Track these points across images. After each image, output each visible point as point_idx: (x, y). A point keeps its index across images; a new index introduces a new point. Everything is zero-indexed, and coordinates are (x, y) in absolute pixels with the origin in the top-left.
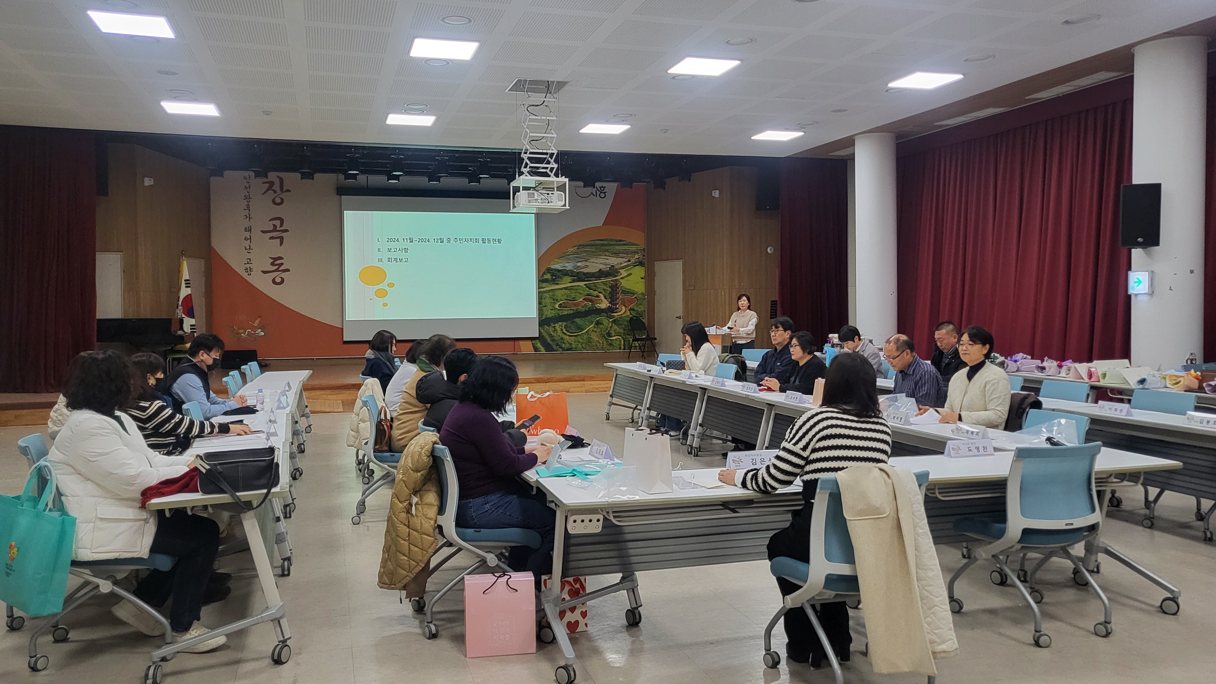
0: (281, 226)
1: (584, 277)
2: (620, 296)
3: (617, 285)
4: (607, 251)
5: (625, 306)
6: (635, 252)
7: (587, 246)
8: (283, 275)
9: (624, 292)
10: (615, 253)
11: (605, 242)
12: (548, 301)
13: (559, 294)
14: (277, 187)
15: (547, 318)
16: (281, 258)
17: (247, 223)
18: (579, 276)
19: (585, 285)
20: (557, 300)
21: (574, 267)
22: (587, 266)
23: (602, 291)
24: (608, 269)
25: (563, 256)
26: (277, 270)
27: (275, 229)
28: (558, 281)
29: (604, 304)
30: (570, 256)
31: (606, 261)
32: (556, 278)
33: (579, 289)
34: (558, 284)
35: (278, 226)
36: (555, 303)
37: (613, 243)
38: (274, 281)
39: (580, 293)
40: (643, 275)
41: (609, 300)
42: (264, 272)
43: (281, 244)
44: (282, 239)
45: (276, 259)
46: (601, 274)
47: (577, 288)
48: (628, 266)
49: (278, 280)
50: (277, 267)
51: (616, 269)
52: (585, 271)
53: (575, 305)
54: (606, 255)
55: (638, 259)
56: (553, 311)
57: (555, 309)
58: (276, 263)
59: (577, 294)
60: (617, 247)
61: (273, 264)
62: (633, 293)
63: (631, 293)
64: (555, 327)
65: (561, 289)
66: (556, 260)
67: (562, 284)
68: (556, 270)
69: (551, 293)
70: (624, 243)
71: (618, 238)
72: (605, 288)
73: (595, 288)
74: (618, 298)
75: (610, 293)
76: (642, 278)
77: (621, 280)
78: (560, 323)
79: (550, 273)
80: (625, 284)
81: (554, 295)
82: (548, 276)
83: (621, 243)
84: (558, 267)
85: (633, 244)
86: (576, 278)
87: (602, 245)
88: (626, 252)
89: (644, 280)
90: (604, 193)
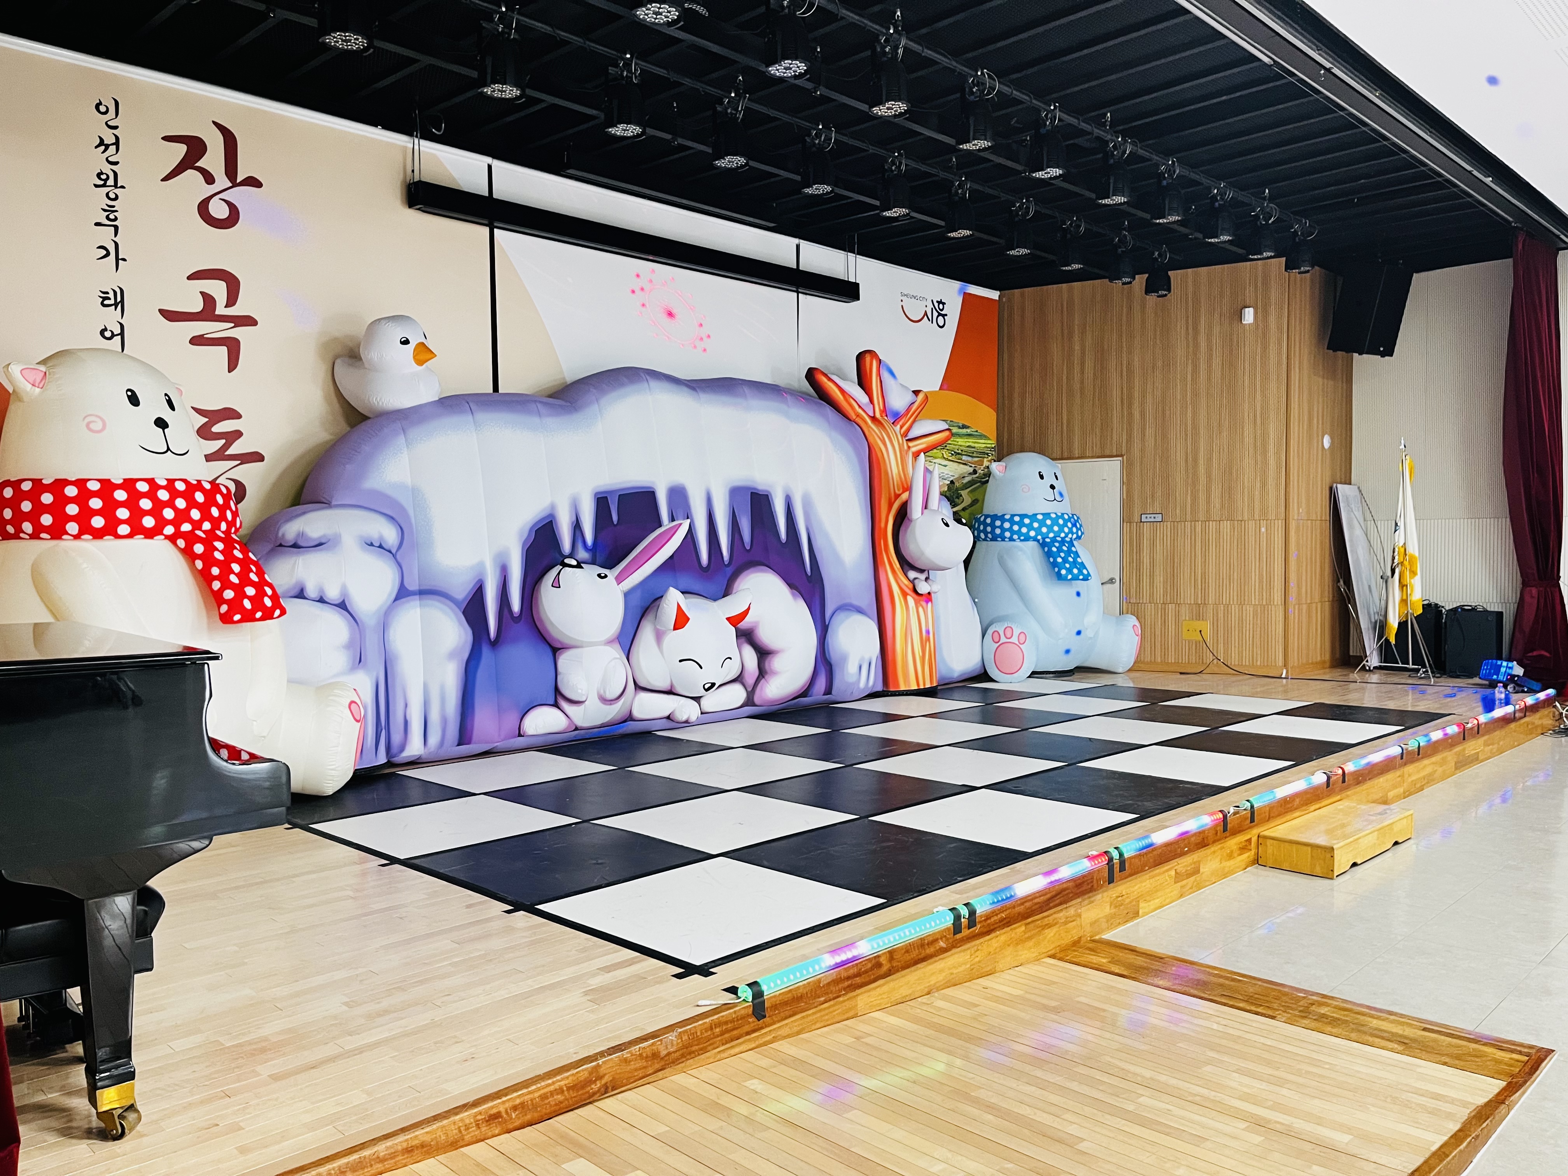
0: (232, 300)
14: (214, 164)
16: (233, 414)
17: (104, 276)
27: (208, 312)
35: (220, 299)
43: (232, 366)
44: (233, 347)
45: (215, 415)
48: (973, 482)
50: (221, 443)
58: (216, 429)
70: (969, 430)
83: (964, 430)
90: (943, 316)
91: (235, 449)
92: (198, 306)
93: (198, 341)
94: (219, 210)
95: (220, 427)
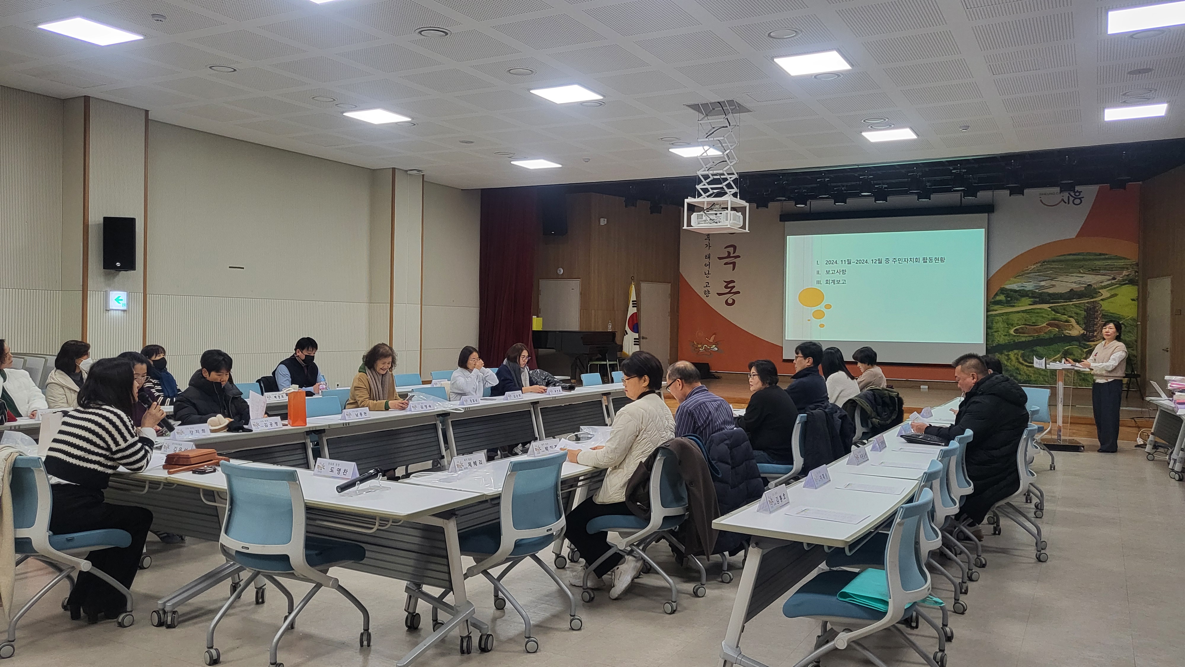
0: (734, 253)
1: (1048, 298)
3: (1094, 307)
4: (1082, 267)
6: (1122, 268)
7: (1054, 261)
8: (735, 297)
10: (1093, 270)
11: (1080, 257)
12: (1000, 325)
13: (1015, 318)
15: (999, 345)
16: (733, 282)
17: (706, 252)
18: (1040, 298)
19: (1049, 308)
20: (1012, 325)
21: (1035, 286)
22: (1054, 286)
23: (1073, 315)
24: (1083, 289)
25: (1021, 275)
26: (729, 293)
27: (729, 256)
28: (1015, 303)
29: (1076, 331)
30: (1031, 275)
31: (1079, 279)
32: (1011, 300)
33: (1042, 313)
34: (1014, 306)
36: (1010, 329)
37: (1091, 257)
38: (727, 303)
39: (1043, 317)
40: (1135, 295)
41: (1084, 326)
42: (719, 294)
44: (734, 264)
46: (1072, 295)
47: (1039, 311)
48: (1112, 285)
49: (730, 301)
50: (730, 289)
51: (1095, 289)
52: (1051, 291)
53: (1036, 331)
54: (1080, 273)
55: (1127, 276)
56: (1006, 337)
57: (1010, 335)
58: (729, 286)
59: (1037, 318)
60: (1097, 263)
61: (726, 287)
64: (1009, 355)
65: (1018, 312)
66: (1013, 279)
67: (1019, 306)
68: (1011, 290)
69: (1005, 317)
70: (1107, 256)
71: (1099, 252)
72: (1078, 311)
73: (1063, 311)
75: (1085, 317)
76: (1133, 300)
77: (1101, 302)
78: (1016, 351)
79: (1003, 294)
80: (1107, 307)
81: (1008, 319)
82: (1002, 297)
83: (1103, 257)
84: (1015, 287)
85: (1121, 259)
86: (1037, 300)
87: (1075, 260)
88: (1109, 268)
89: (1136, 302)
90: (1080, 198)
91: (734, 291)
92: (726, 255)
93: (726, 264)
95: (730, 285)
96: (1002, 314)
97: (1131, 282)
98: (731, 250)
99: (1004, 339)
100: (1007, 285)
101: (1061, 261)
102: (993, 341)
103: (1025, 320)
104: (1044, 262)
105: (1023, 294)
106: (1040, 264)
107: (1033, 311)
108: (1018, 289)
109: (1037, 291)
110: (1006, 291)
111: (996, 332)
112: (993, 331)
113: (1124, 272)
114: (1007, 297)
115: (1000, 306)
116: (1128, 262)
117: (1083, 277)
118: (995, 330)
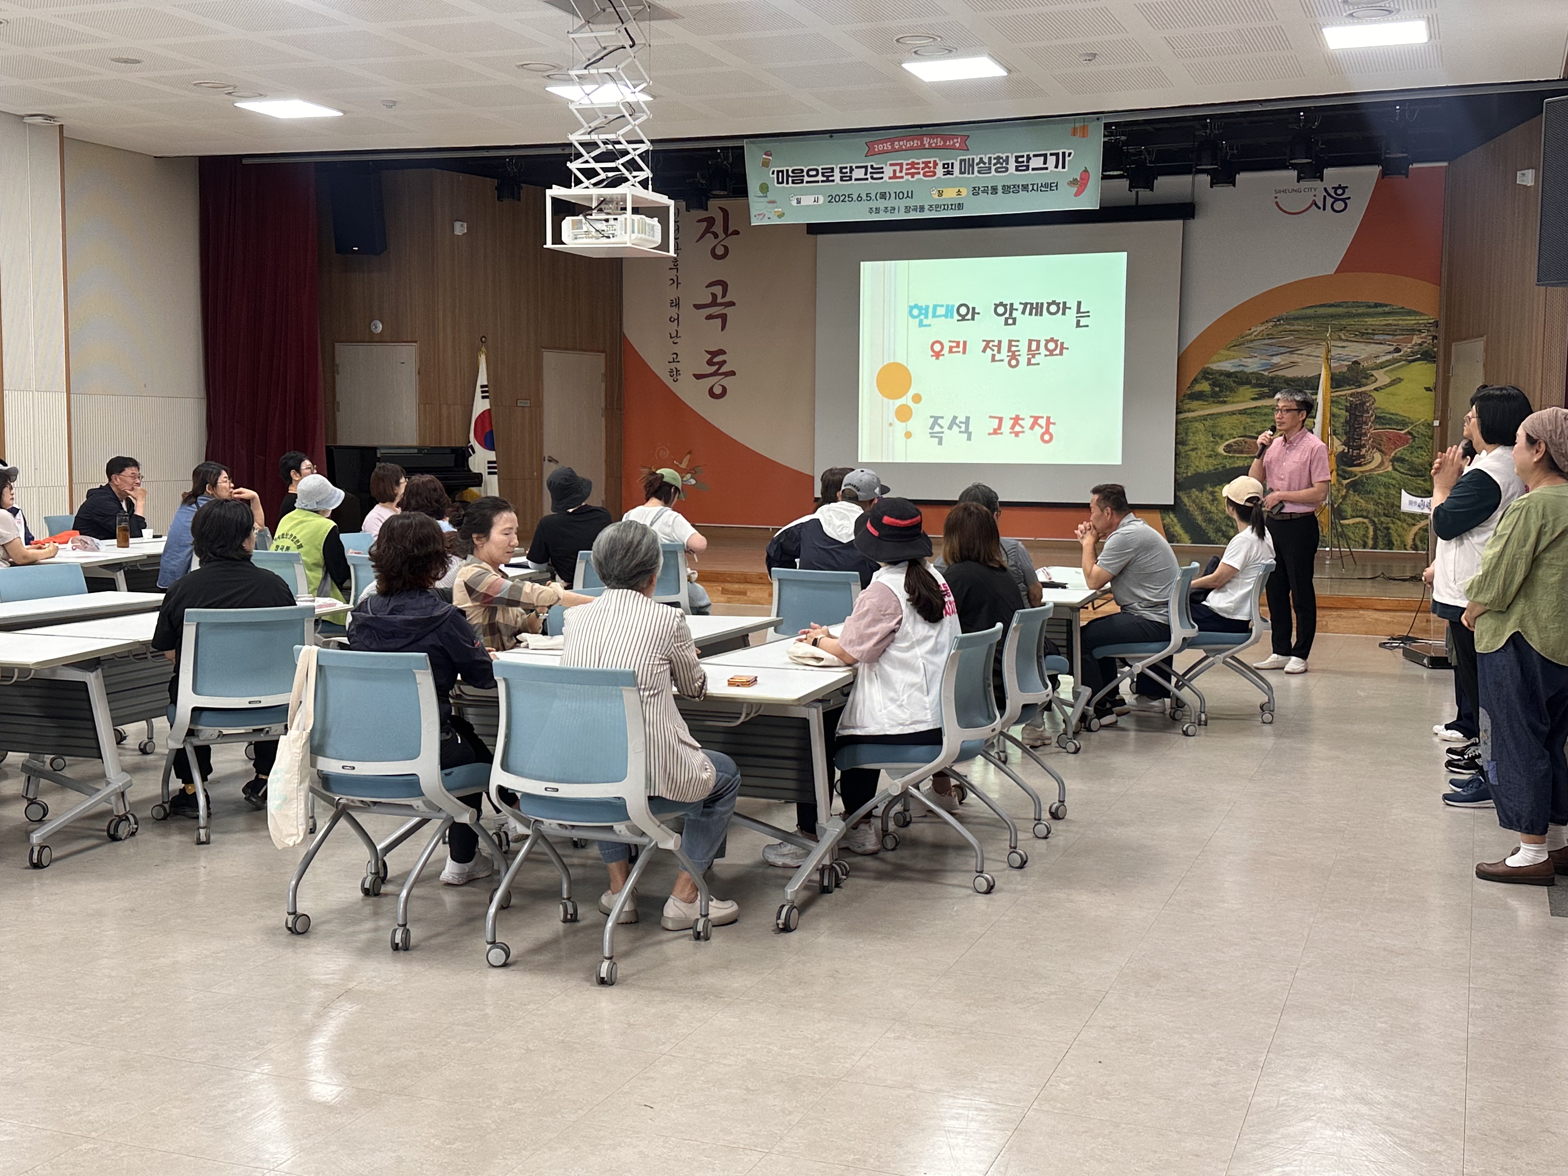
0: (724, 296)
2: (1371, 430)
3: (1363, 404)
4: (1343, 329)
5: (1380, 451)
6: (1412, 331)
7: (1297, 319)
8: (727, 382)
9: (1380, 420)
10: (1363, 334)
11: (1340, 310)
12: (1199, 437)
13: (1226, 424)
14: (718, 228)
15: (1198, 474)
16: (722, 352)
17: (672, 293)
18: (1272, 385)
20: (1221, 437)
21: (1263, 365)
22: (1294, 364)
24: (1345, 369)
25: (1240, 344)
26: (715, 374)
27: (714, 303)
28: (1226, 396)
30: (1255, 343)
31: (1341, 351)
32: (1221, 391)
34: (1225, 402)
35: (720, 295)
36: (1217, 443)
37: (1360, 311)
38: (712, 394)
40: (1430, 382)
41: (1345, 438)
42: (698, 377)
43: (723, 328)
44: (724, 318)
45: (714, 354)
48: (1394, 361)
49: (718, 390)
50: (717, 367)
51: (1365, 370)
52: (1289, 373)
54: (1341, 339)
55: (1420, 345)
56: (1211, 460)
57: (1217, 455)
58: (715, 360)
60: (1370, 321)
61: (710, 363)
62: (1404, 424)
63: (1397, 423)
65: (1233, 413)
66: (1226, 352)
67: (1233, 402)
68: (1221, 372)
69: (1208, 423)
70: (1387, 309)
71: (1372, 301)
74: (1365, 434)
75: (1346, 422)
76: (1428, 389)
77: (1375, 394)
79: (1207, 379)
80: (1383, 402)
81: (1214, 426)
82: (1204, 386)
83: (1380, 310)
84: (1227, 366)
85: (1410, 313)
86: (1266, 390)
87: (1333, 316)
88: (1390, 331)
89: (1432, 394)
90: (1343, 200)
91: (723, 369)
92: (709, 300)
93: (710, 317)
94: (720, 251)
95: (717, 359)
96: (1204, 418)
97: (1427, 356)
98: (718, 290)
99: (1207, 464)
100: (1214, 362)
101: (1309, 318)
102: (1187, 467)
103: (1245, 428)
104: (1279, 320)
105: (1241, 379)
106: (1271, 324)
107: (1258, 411)
108: (1232, 371)
109: (1266, 374)
110: (1211, 374)
111: (1193, 450)
112: (1187, 448)
113: (1415, 337)
114: (1213, 385)
115: (1201, 402)
116: (1422, 320)
117: (1344, 347)
118: (1191, 447)
